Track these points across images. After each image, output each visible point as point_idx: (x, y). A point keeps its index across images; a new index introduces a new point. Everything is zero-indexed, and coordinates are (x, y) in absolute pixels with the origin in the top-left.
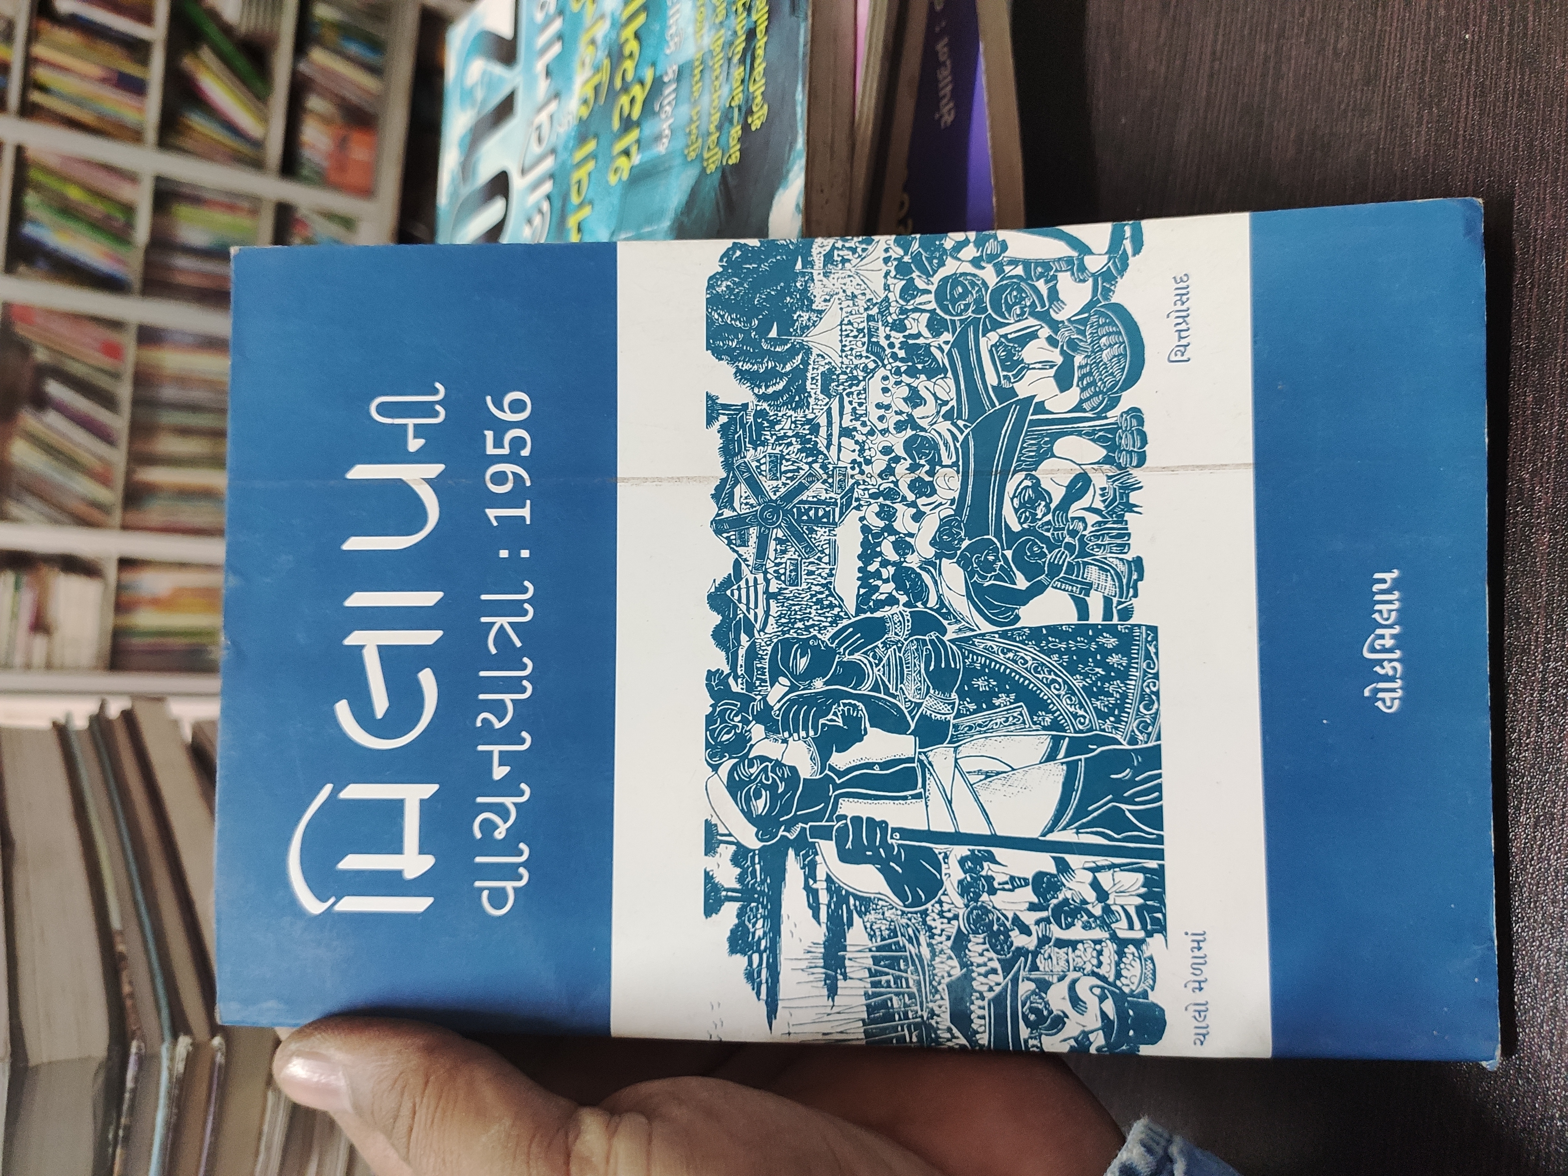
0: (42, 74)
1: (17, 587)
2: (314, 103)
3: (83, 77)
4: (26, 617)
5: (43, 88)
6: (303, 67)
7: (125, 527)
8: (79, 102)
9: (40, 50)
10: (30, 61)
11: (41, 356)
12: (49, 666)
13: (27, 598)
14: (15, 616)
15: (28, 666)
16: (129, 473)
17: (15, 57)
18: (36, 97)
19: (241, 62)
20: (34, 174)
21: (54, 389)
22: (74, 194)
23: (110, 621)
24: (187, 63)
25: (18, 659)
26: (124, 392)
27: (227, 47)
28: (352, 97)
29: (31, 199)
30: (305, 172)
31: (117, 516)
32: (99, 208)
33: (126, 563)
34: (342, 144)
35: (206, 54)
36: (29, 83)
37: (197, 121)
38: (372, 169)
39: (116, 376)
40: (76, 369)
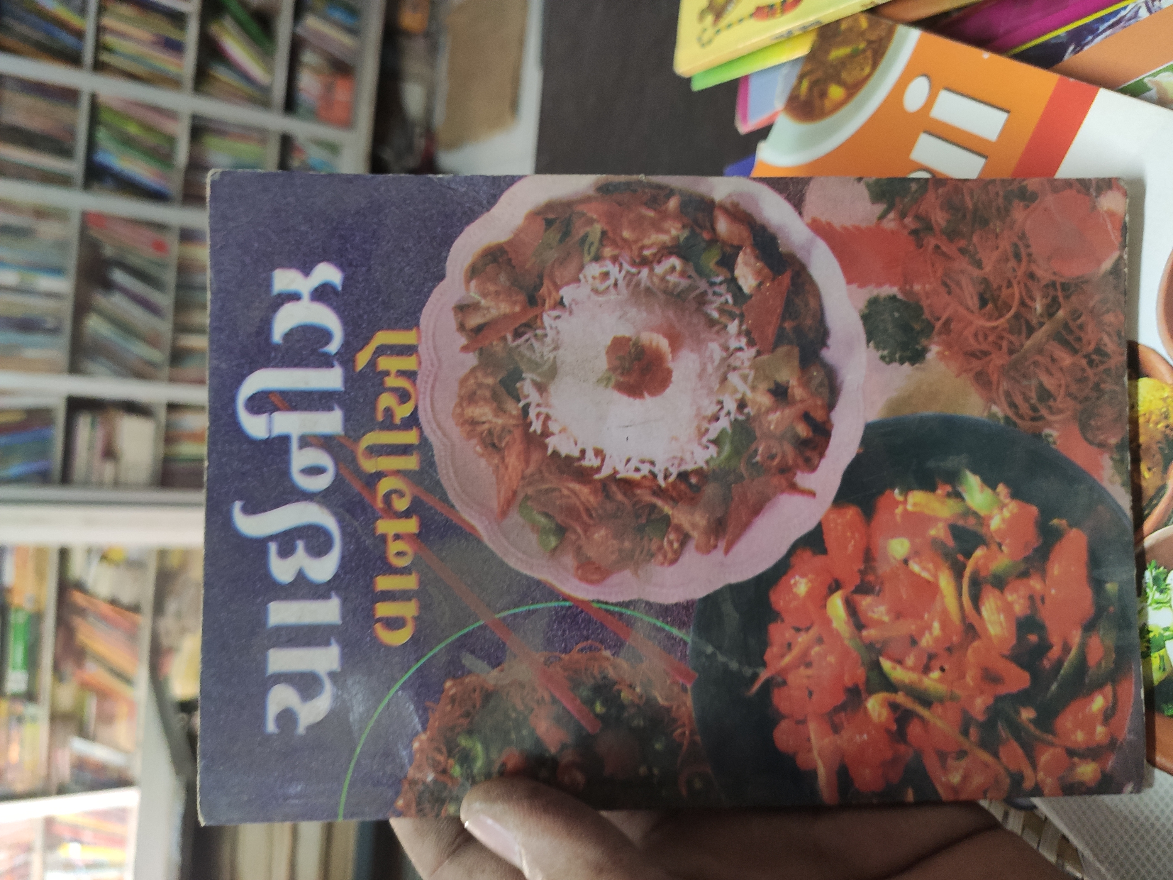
0: (109, 39)
1: (93, 424)
2: (309, 57)
3: (139, 41)
4: (99, 446)
5: (108, 49)
6: (300, 31)
7: (173, 380)
8: (135, 58)
9: (108, 21)
10: (100, 30)
11: (109, 251)
12: (117, 484)
13: (100, 434)
14: (91, 447)
15: (100, 485)
16: (174, 340)
17: (89, 26)
18: (105, 57)
19: (254, 28)
20: (104, 116)
21: (119, 276)
22: (133, 129)
23: (161, 451)
24: (215, 29)
25: (94, 479)
26: (170, 277)
27: (244, 17)
28: (337, 53)
29: (102, 135)
30: (301, 110)
31: (166, 371)
32: (151, 140)
33: (173, 407)
34: (329, 88)
35: (228, 22)
36: (100, 47)
37: (221, 73)
38: (351, 107)
39: (162, 266)
40: (134, 261)
